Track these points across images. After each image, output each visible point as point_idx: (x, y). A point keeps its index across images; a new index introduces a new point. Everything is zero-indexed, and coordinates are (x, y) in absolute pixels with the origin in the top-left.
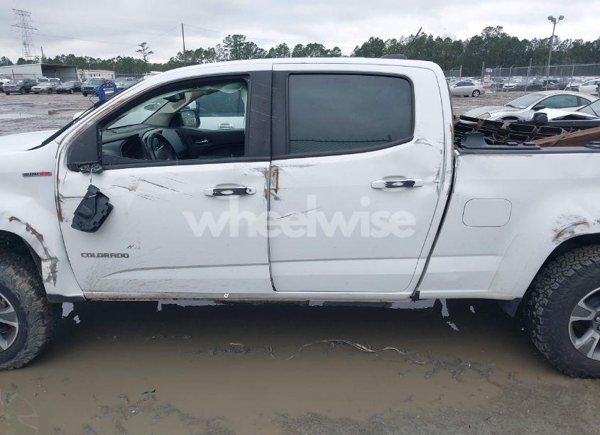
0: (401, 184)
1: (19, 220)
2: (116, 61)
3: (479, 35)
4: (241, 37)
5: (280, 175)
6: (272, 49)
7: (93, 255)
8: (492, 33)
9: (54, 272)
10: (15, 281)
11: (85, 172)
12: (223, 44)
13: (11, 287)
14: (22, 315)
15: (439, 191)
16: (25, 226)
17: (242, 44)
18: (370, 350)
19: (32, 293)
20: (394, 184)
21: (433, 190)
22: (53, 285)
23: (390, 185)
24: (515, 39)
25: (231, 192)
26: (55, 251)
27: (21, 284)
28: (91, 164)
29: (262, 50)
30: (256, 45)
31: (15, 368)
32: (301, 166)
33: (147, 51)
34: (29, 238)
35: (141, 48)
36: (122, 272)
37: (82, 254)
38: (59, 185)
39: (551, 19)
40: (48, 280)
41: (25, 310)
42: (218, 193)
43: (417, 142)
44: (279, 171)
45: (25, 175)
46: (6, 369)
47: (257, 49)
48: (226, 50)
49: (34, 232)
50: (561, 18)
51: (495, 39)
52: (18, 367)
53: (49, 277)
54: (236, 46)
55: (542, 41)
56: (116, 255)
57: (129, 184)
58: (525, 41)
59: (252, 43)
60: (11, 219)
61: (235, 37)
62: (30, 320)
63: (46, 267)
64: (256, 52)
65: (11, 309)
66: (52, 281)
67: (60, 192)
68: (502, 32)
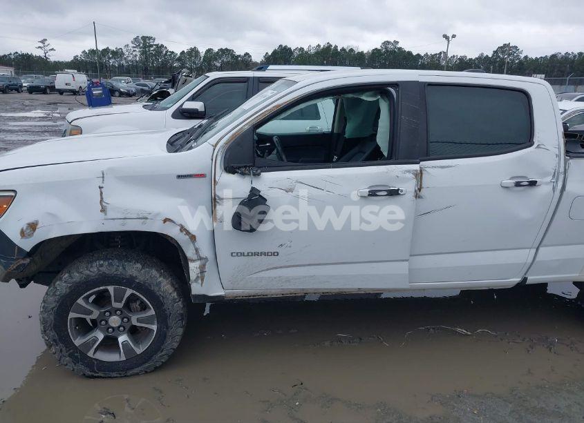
0: (527, 183)
1: (174, 222)
2: (13, 57)
3: (379, 47)
4: (150, 38)
5: (424, 176)
6: (183, 53)
7: (242, 254)
8: (390, 46)
9: (202, 272)
10: (160, 283)
11: (243, 174)
12: (131, 45)
13: (156, 289)
14: (162, 317)
15: (554, 189)
16: (179, 228)
17: (152, 46)
18: (469, 333)
19: (175, 294)
20: (522, 184)
21: (550, 187)
22: (200, 285)
23: (518, 184)
24: (410, 53)
25: (386, 193)
26: (206, 251)
27: (166, 286)
28: (249, 167)
29: (173, 52)
30: (166, 47)
31: (146, 372)
32: (442, 167)
33: (48, 48)
34: (181, 239)
35: (41, 45)
36: (267, 270)
37: (232, 253)
38: (216, 187)
39: (446, 37)
40: (196, 280)
41: (168, 312)
42: (373, 194)
43: (538, 147)
44: (423, 172)
45: (179, 177)
46: (137, 374)
47: (167, 52)
48: (134, 51)
49: (188, 233)
50: (454, 36)
51: (393, 52)
52: (148, 371)
53: (198, 277)
54: (145, 46)
55: (433, 56)
56: (266, 254)
57: (287, 185)
58: (418, 55)
59: (162, 46)
60: (166, 220)
61: (144, 38)
62: (171, 322)
63: (194, 267)
64: (166, 54)
65: (152, 312)
66: (200, 281)
67: (217, 193)
68: (399, 46)
